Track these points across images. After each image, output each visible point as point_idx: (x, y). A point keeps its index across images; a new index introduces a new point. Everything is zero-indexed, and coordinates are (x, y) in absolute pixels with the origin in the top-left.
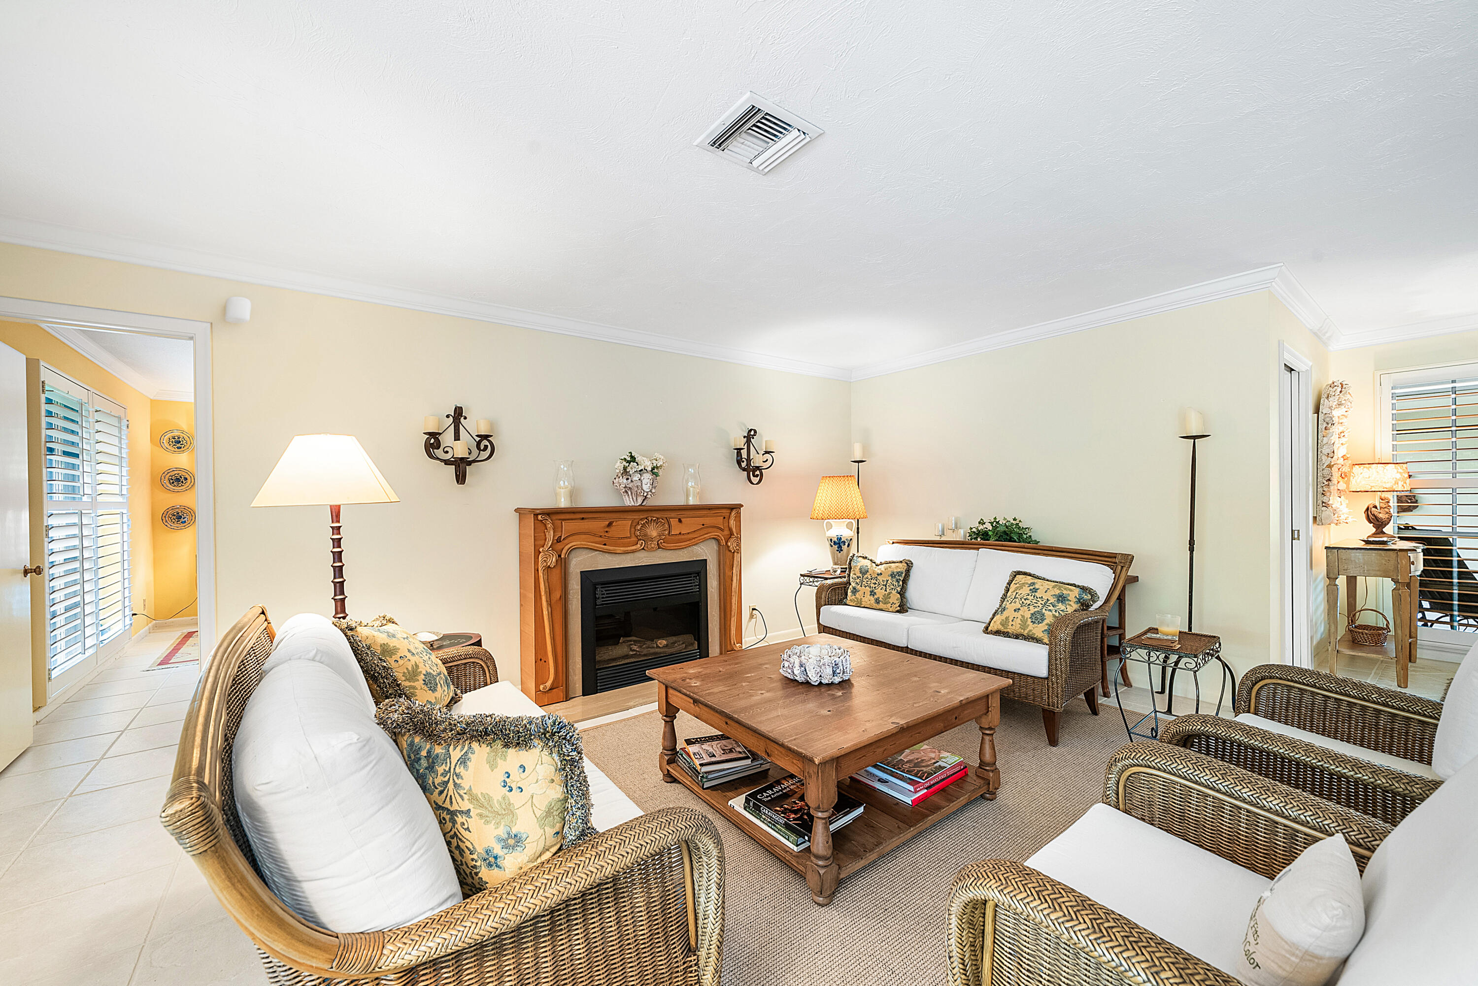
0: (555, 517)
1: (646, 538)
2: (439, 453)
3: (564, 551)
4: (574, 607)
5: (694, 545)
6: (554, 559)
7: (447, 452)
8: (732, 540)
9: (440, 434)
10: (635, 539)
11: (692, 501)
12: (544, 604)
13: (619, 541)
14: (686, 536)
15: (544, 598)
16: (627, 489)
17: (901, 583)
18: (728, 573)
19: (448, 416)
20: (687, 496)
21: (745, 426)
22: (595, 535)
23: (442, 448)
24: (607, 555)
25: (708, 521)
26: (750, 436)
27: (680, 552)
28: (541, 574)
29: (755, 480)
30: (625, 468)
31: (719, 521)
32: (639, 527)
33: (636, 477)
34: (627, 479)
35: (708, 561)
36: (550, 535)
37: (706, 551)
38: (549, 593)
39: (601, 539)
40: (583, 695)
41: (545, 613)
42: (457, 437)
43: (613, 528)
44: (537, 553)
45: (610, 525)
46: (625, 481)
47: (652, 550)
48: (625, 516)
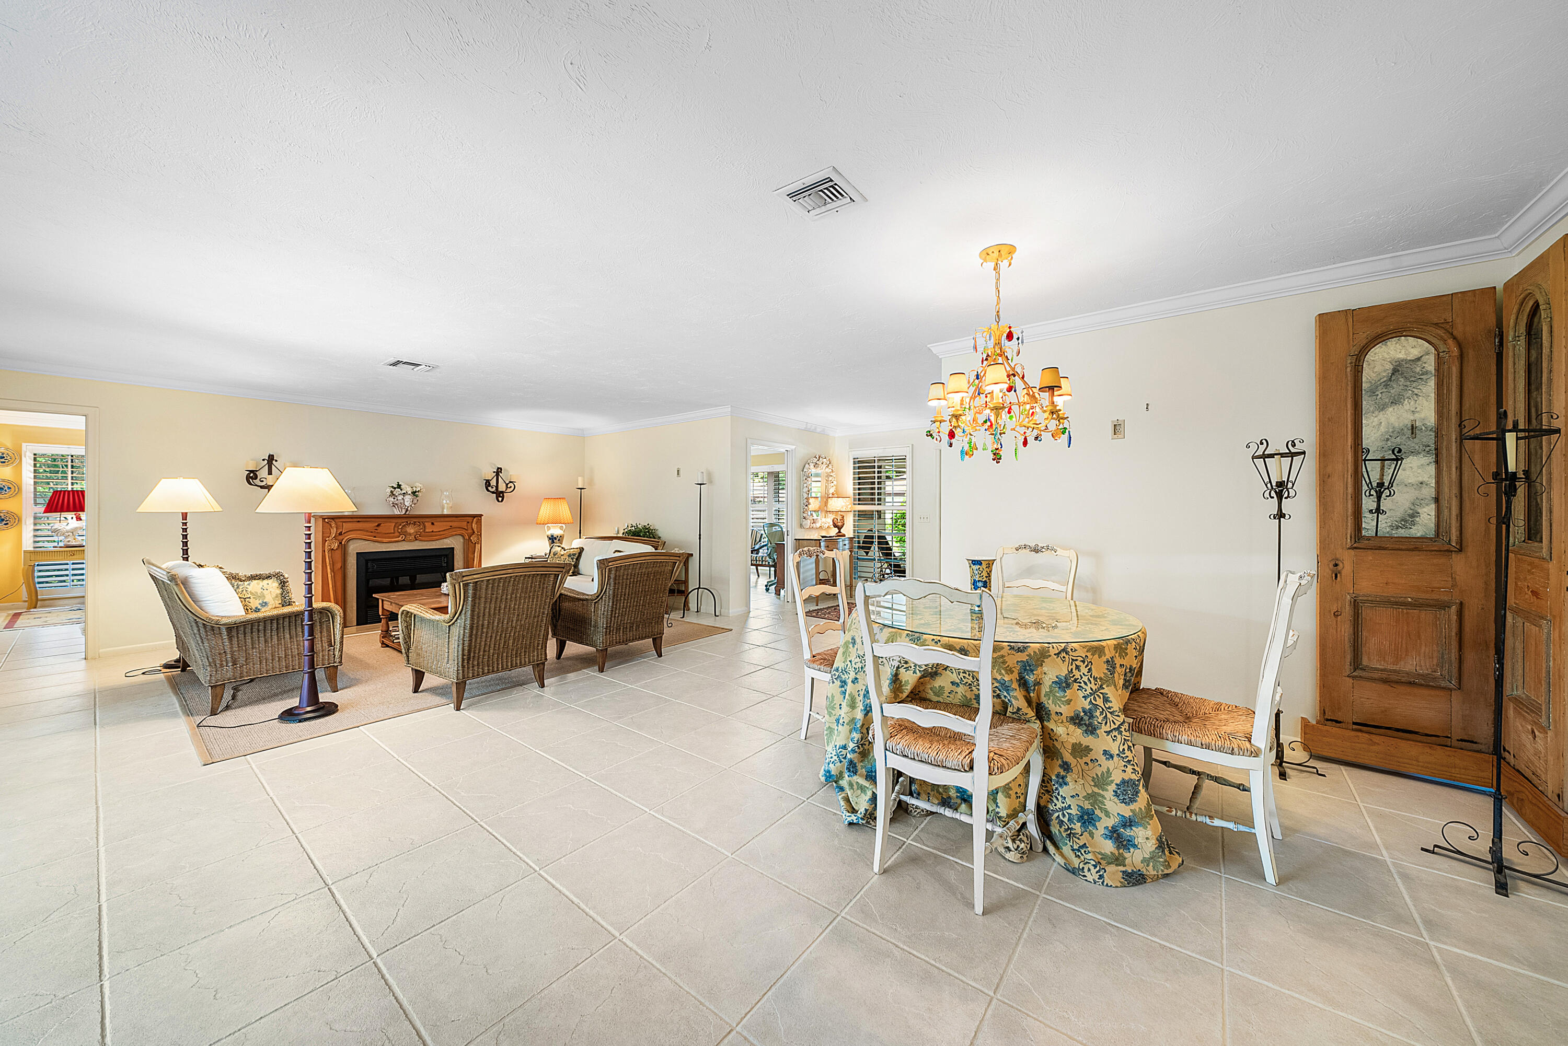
0: (337, 520)
1: (406, 534)
2: (257, 482)
3: (344, 541)
4: (351, 573)
5: (445, 538)
6: (336, 545)
7: (262, 481)
8: (473, 536)
9: (257, 471)
10: (398, 534)
11: (446, 512)
12: (329, 571)
13: (387, 535)
14: (437, 533)
15: (328, 567)
16: (394, 505)
17: (575, 560)
18: (471, 556)
19: (264, 460)
20: (443, 509)
21: (495, 465)
22: (367, 531)
23: (259, 478)
24: (376, 544)
25: (454, 524)
26: (499, 471)
27: (434, 543)
28: (326, 553)
29: (500, 499)
30: (392, 492)
31: (464, 524)
32: (400, 527)
33: (400, 497)
34: (394, 498)
35: (455, 548)
36: (334, 531)
37: (455, 542)
38: (333, 564)
39: (371, 534)
40: (358, 625)
41: (329, 576)
42: (270, 473)
43: (380, 527)
44: (324, 541)
45: (378, 525)
46: (393, 500)
47: (410, 541)
48: (391, 520)
